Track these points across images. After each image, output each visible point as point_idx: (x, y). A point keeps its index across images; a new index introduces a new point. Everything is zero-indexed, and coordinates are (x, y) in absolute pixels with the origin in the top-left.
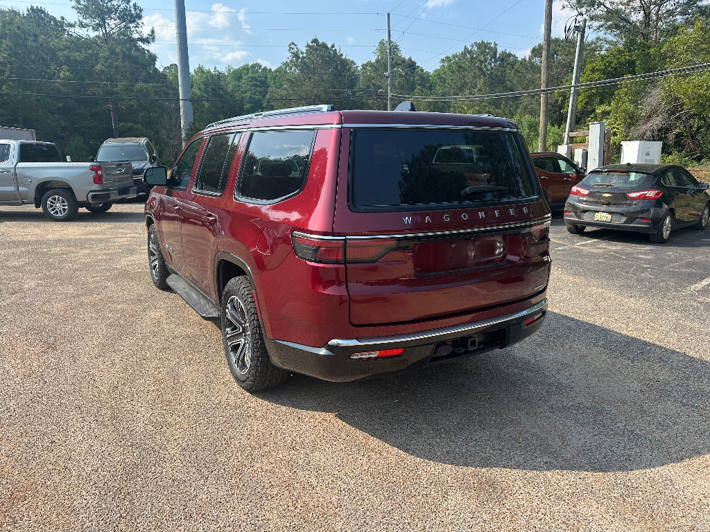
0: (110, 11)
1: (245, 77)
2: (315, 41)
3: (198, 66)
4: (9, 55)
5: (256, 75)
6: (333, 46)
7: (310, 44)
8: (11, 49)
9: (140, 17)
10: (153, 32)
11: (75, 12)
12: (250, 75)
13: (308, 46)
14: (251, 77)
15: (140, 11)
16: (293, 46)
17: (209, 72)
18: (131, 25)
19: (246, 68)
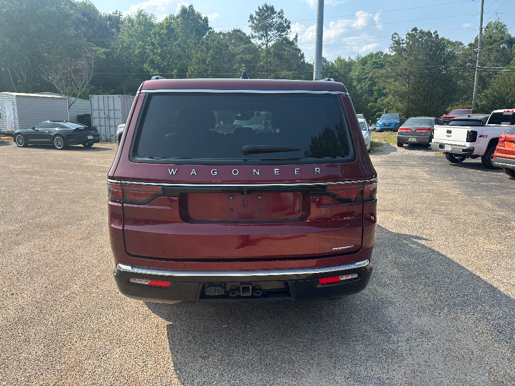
0: (271, 26)
1: (369, 62)
2: (415, 29)
3: (337, 57)
4: (211, 59)
5: (378, 60)
6: (436, 32)
7: (410, 32)
8: (213, 56)
9: (289, 27)
10: (296, 36)
11: (250, 28)
12: (373, 60)
13: (408, 34)
14: (373, 62)
15: (289, 23)
16: (395, 36)
17: (344, 60)
18: (283, 34)
19: (371, 56)
